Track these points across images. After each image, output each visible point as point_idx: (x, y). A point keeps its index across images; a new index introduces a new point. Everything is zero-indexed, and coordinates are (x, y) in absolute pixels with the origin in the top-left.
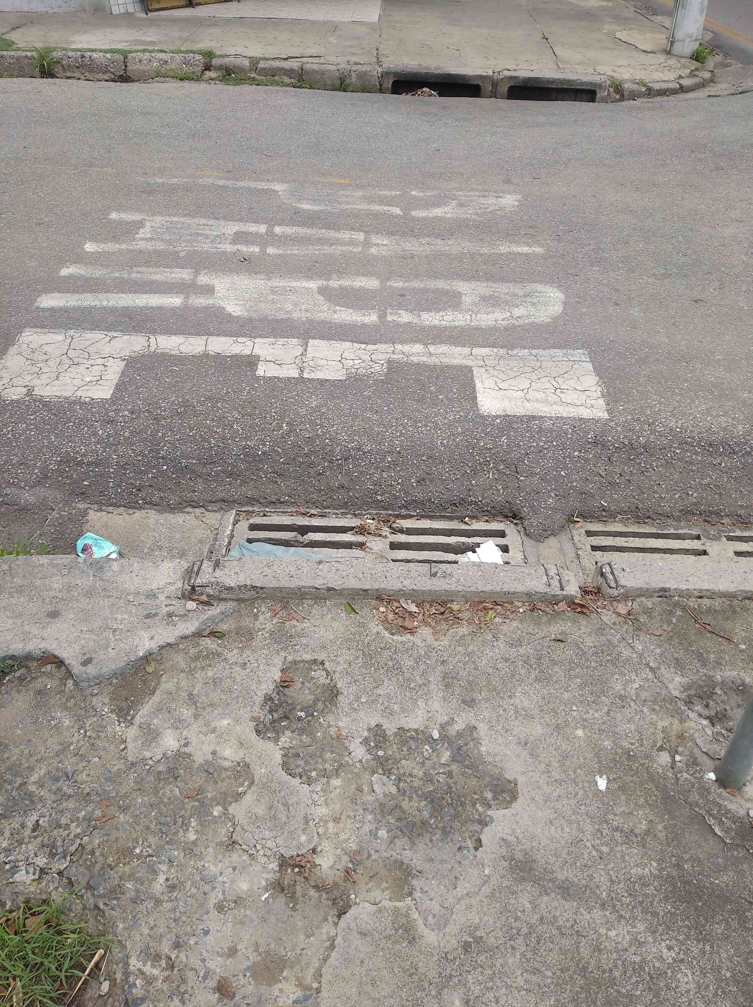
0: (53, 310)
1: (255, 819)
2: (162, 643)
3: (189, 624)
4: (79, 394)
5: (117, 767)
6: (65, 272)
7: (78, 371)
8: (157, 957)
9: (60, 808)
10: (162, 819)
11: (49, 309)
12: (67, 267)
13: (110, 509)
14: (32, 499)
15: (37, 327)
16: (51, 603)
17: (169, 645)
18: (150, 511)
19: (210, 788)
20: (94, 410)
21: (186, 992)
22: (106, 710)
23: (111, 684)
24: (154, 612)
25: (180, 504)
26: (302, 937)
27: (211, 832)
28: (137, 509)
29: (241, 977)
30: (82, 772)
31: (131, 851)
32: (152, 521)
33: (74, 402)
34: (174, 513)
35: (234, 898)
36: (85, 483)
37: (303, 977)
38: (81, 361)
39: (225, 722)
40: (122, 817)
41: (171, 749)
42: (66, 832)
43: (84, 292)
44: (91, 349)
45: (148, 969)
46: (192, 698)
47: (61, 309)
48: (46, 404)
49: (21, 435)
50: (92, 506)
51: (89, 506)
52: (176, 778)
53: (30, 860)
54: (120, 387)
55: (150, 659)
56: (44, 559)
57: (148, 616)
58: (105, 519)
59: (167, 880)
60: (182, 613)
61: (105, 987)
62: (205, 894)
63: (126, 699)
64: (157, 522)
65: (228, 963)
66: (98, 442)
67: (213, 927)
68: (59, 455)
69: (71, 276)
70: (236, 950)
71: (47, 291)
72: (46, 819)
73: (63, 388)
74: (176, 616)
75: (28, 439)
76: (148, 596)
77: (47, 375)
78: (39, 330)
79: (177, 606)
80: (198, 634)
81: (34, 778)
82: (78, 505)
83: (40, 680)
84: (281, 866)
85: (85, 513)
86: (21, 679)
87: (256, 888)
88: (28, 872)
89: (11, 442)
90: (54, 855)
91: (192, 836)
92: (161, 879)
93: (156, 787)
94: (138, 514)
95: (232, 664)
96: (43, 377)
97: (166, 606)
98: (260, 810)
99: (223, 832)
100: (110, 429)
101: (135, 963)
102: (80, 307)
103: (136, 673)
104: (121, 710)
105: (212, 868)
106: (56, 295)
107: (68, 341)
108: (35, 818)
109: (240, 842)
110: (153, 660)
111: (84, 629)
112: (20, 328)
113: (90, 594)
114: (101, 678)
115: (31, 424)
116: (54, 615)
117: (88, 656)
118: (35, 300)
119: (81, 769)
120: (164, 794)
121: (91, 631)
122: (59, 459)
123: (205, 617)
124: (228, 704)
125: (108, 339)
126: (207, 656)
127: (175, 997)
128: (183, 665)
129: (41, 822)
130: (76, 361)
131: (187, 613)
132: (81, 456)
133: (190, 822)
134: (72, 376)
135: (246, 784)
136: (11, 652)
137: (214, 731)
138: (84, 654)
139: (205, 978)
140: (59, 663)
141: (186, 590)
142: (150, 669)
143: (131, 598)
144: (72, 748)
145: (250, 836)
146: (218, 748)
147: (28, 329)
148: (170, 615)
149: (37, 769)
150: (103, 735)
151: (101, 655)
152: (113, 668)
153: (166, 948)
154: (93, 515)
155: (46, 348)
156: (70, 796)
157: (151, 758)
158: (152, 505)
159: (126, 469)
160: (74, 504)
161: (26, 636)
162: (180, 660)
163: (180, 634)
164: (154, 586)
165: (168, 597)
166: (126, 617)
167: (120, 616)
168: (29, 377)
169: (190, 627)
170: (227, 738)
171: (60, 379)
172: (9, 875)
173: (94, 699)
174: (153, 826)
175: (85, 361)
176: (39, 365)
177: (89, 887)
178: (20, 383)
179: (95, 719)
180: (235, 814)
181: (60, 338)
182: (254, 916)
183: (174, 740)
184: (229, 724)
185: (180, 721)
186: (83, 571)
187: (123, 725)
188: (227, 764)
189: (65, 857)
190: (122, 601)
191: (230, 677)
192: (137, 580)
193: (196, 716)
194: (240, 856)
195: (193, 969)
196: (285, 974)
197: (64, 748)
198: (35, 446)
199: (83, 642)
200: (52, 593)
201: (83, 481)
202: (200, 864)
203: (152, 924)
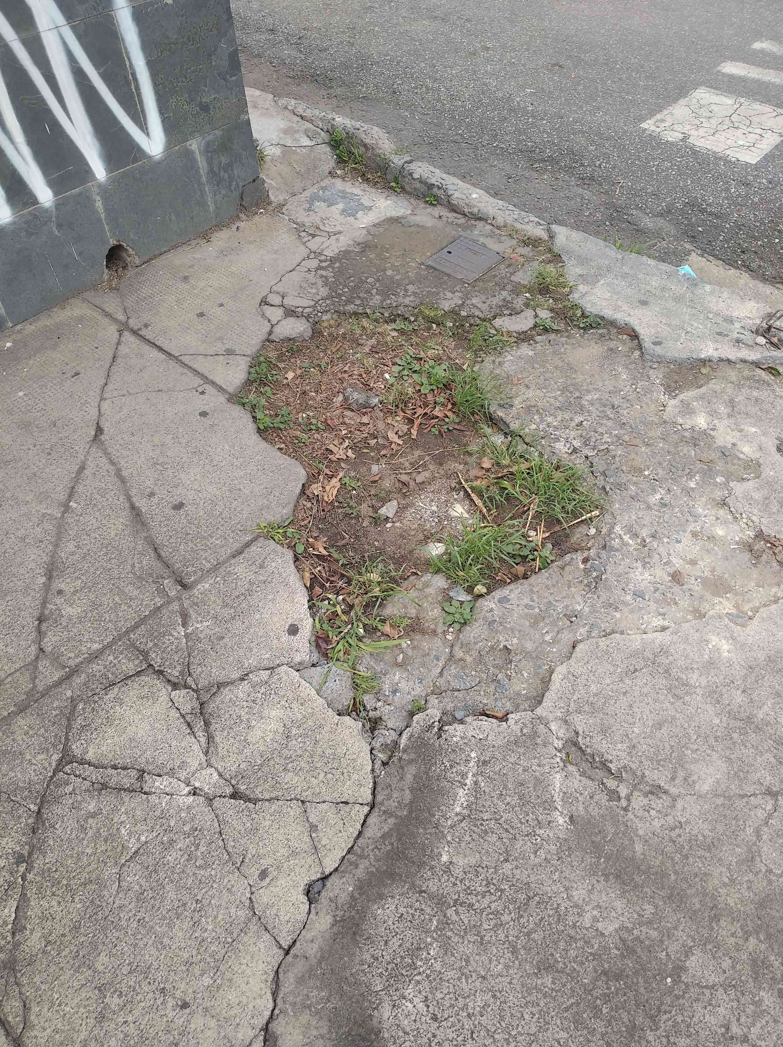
0: (732, 77)
1: (749, 499)
2: (723, 356)
3: (752, 353)
4: (728, 152)
5: (651, 419)
6: (757, 46)
7: (735, 134)
8: (636, 535)
9: (601, 421)
10: (674, 464)
11: (729, 75)
12: (761, 42)
13: (711, 258)
14: (650, 225)
15: (712, 87)
16: (645, 294)
17: (729, 361)
18: (744, 273)
19: (720, 464)
20: (735, 169)
21: (649, 563)
22: (658, 381)
23: (668, 367)
24: (725, 333)
25: (774, 278)
26: (753, 584)
27: (709, 490)
28: (734, 267)
29: (693, 578)
30: (625, 409)
31: (641, 471)
32: (742, 282)
33: (720, 158)
34: (765, 284)
35: (709, 535)
36: (700, 229)
37: (741, 605)
38: (741, 126)
39: (754, 430)
40: (643, 449)
41: (700, 426)
42: (600, 437)
43: (768, 67)
44: (755, 119)
45: (626, 538)
46: (731, 403)
47: (740, 78)
48: (695, 153)
49: (663, 171)
50: (696, 250)
51: (694, 248)
52: (695, 446)
53: (569, 440)
54: (768, 158)
55: (707, 364)
56: (651, 262)
57: (719, 334)
58: (703, 264)
59: (662, 499)
60: (750, 344)
61: (593, 531)
62: (687, 521)
63: (676, 382)
64: (746, 285)
65: (687, 566)
66: (727, 198)
67: (684, 540)
68: (688, 197)
69: (762, 51)
70: (696, 564)
71: (733, 59)
72: (589, 423)
73: (715, 143)
74: (743, 343)
75: (667, 177)
76: (725, 320)
77: (705, 130)
78: (713, 90)
79: (748, 337)
80: (756, 364)
81: (589, 397)
82: (685, 245)
83: (615, 342)
84: (756, 536)
85: (689, 253)
86: (602, 336)
87: (729, 538)
88: (565, 445)
89: (653, 175)
90: (587, 445)
91: (692, 485)
92: (658, 496)
93: (677, 443)
94: (733, 271)
95: (778, 396)
96: (701, 130)
97: (738, 333)
98: (757, 496)
99: (718, 494)
100: (743, 190)
101: (618, 529)
102: (759, 80)
103: (691, 369)
104: (669, 387)
105: (700, 510)
106: (741, 64)
107: (736, 107)
108: (581, 419)
109: (731, 505)
110: (710, 366)
111: (664, 321)
112: (696, 85)
113: (678, 299)
114: (663, 359)
115: (675, 165)
116: (644, 303)
117: (659, 340)
118: (719, 64)
119: (625, 407)
120: (682, 450)
121: (669, 325)
122: (687, 201)
123: (769, 354)
124: (761, 420)
125: (775, 114)
126: (758, 381)
127: (639, 562)
128: (734, 379)
129: (584, 423)
130: (736, 125)
131: (754, 345)
132: (707, 205)
133: (695, 475)
134: (728, 136)
135: (752, 475)
136: (602, 314)
137: (741, 431)
138: (657, 337)
139: (666, 564)
140: (634, 336)
141: (762, 327)
142: (704, 371)
143: (711, 316)
144: (622, 393)
145: (741, 506)
146: (739, 443)
147: (703, 87)
148: (738, 341)
149: (593, 393)
150: (649, 396)
151: (670, 344)
152: (676, 355)
153: (644, 533)
154: (694, 257)
155: (713, 107)
156: (610, 418)
157: (681, 425)
158: (748, 269)
159: (740, 229)
160: (682, 243)
161: (617, 308)
162: (733, 375)
163: (742, 357)
164: (735, 314)
165: (743, 327)
166: (701, 327)
167: (696, 324)
168: (689, 127)
169: (753, 356)
170: (751, 440)
171: (716, 136)
172: (552, 441)
173: (652, 371)
174: (665, 464)
175: (745, 128)
176: (701, 120)
177: (604, 474)
178: (679, 129)
179: (647, 383)
180: (734, 488)
181: (730, 102)
182: (720, 553)
183: (705, 422)
184: (756, 432)
185: (715, 412)
186: (680, 281)
187: (666, 396)
188: (741, 456)
189: (594, 449)
190: (702, 315)
191: (772, 404)
192: (721, 304)
193: (729, 416)
194: (726, 514)
195: (659, 554)
196: (728, 595)
197: (615, 391)
198: (670, 184)
199: (660, 330)
200: (648, 288)
201: (698, 226)
202: (691, 503)
203: (640, 516)
